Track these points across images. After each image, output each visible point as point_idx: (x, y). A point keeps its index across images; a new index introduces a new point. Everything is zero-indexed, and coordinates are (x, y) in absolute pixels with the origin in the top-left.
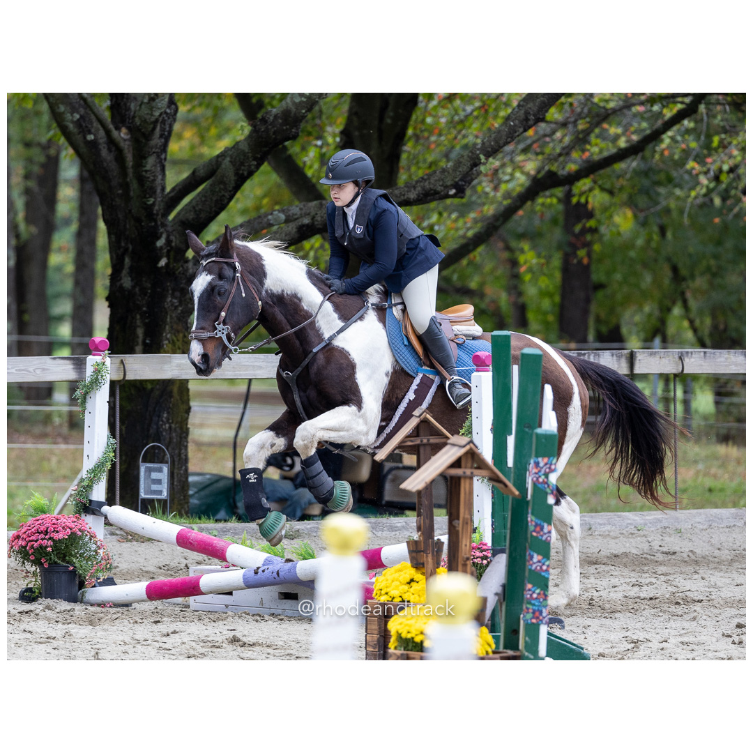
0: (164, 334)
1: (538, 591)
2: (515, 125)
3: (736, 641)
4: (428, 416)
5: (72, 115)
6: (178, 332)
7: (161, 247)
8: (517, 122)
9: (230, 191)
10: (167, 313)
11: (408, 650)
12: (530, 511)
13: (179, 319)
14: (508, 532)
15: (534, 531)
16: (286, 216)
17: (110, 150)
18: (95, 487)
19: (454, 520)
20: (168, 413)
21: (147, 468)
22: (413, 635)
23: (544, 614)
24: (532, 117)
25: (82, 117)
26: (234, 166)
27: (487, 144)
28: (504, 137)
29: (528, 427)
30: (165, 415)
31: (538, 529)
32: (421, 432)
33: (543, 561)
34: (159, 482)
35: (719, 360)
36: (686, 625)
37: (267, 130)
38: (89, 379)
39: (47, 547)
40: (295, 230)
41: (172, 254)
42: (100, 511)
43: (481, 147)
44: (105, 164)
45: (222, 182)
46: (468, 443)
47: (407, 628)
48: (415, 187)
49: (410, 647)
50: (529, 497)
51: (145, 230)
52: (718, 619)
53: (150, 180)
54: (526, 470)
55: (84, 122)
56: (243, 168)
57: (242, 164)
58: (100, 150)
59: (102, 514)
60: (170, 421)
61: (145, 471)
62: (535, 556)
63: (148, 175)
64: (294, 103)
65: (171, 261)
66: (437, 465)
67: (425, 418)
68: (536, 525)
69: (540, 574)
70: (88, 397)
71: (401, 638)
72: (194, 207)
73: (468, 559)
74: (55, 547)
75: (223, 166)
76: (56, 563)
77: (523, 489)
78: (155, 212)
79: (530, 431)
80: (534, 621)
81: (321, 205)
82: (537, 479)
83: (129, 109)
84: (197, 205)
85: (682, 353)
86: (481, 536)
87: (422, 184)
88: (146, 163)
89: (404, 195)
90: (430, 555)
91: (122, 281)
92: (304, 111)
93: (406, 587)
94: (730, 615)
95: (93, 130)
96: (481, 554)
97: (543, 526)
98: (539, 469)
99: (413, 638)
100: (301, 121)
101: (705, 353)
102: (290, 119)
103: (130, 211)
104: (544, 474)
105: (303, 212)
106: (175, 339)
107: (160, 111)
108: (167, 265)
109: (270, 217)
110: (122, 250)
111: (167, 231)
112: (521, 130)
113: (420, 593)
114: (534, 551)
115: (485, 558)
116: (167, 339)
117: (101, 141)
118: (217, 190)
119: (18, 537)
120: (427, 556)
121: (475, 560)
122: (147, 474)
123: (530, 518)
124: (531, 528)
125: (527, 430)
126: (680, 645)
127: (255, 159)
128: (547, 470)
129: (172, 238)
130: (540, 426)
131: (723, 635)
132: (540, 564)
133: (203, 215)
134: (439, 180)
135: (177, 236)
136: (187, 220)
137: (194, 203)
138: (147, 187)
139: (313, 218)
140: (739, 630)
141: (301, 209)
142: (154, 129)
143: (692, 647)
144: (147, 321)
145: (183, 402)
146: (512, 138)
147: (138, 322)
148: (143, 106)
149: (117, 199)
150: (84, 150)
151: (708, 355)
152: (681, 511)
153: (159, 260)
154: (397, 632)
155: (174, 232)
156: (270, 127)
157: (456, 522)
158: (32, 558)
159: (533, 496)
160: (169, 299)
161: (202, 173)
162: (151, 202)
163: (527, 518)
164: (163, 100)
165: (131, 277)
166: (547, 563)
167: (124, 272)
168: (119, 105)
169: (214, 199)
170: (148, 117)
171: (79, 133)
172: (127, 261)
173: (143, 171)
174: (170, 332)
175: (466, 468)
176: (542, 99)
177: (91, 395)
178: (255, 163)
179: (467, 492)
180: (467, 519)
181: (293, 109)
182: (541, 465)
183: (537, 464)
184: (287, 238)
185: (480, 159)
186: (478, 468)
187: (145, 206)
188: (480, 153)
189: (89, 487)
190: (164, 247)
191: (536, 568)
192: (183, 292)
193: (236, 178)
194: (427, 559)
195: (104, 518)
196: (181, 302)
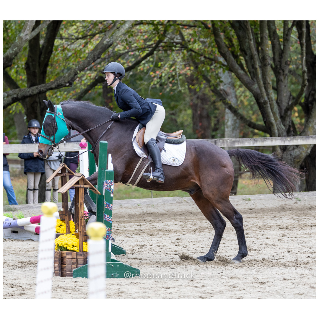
1: (108, 228)
2: (90, 60)
3: (177, 244)
8: (91, 59)
12: (104, 199)
15: (106, 207)
16: (7, 94)
23: (110, 237)
24: (96, 57)
27: (80, 67)
28: (86, 64)
29: (103, 169)
31: (107, 206)
32: (63, 172)
36: (158, 239)
40: (11, 99)
43: (78, 68)
46: (82, 175)
47: (61, 243)
48: (54, 83)
49: (62, 250)
50: (104, 194)
52: (169, 237)
54: (103, 184)
62: (107, 215)
64: (10, 53)
66: (70, 183)
67: (64, 166)
68: (107, 204)
69: (109, 222)
71: (59, 246)
73: (82, 217)
77: (102, 192)
79: (104, 171)
80: (107, 239)
81: (20, 90)
82: (107, 188)
87: (57, 82)
90: (67, 216)
92: (13, 56)
93: (59, 228)
94: (173, 235)
97: (109, 205)
99: (63, 246)
100: (13, 60)
102: (9, 59)
104: (109, 186)
105: (14, 92)
112: (92, 61)
113: (64, 230)
115: (86, 217)
123: (105, 202)
124: (105, 205)
126: (157, 246)
128: (110, 184)
130: (107, 169)
131: (172, 242)
132: (108, 218)
134: (63, 80)
139: (17, 95)
140: (178, 241)
141: (13, 92)
143: (161, 247)
146: (89, 64)
152: (153, 198)
154: (57, 244)
157: (77, 204)
163: (103, 202)
166: (111, 218)
175: (81, 184)
176: (100, 50)
179: (82, 192)
181: (10, 56)
182: (108, 183)
183: (107, 182)
184: (8, 102)
185: (77, 72)
186: (85, 184)
188: (78, 70)
191: (107, 220)
194: (66, 218)
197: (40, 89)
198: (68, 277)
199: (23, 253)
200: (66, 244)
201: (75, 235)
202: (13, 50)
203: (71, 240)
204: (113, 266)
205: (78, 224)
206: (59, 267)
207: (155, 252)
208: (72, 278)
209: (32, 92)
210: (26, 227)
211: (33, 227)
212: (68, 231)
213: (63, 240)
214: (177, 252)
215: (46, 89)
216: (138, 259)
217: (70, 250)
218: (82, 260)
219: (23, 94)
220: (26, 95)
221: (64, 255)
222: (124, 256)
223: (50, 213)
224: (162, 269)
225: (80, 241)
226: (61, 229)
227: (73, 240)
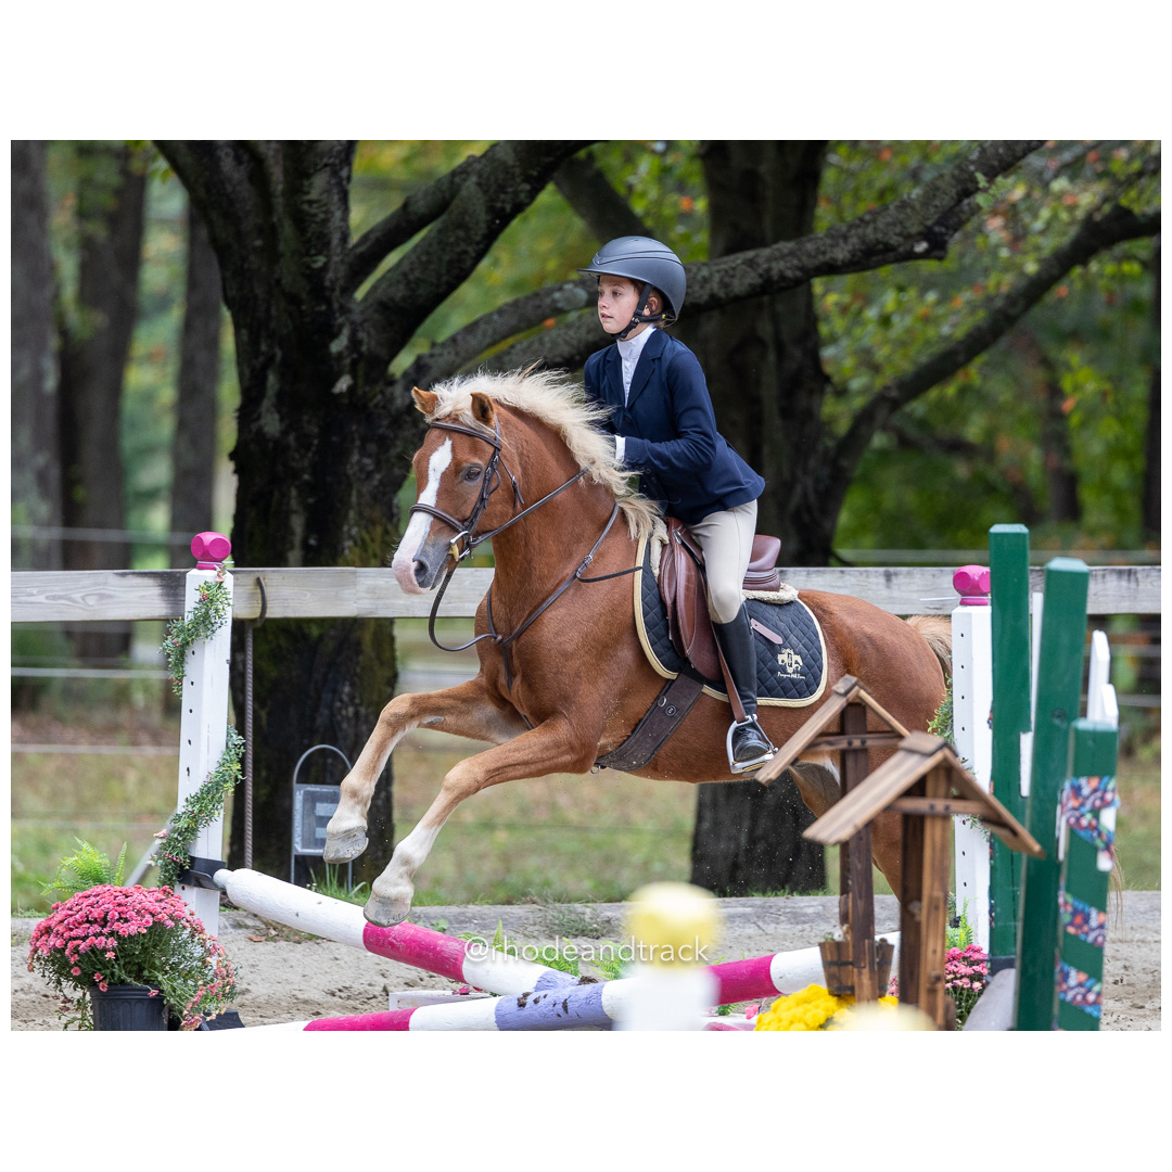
0: (345, 528)
4: (863, 693)
6: (373, 523)
7: (340, 355)
9: (478, 243)
10: (350, 485)
12: (1063, 883)
13: (375, 498)
14: (1020, 925)
15: (1071, 924)
16: (589, 293)
17: (238, 160)
18: (202, 832)
19: (911, 901)
20: (353, 685)
21: (307, 794)
26: (485, 192)
27: (990, 151)
29: (1059, 717)
30: (347, 689)
31: (1079, 920)
32: (849, 726)
33: (1088, 984)
38: (191, 616)
39: (105, 950)
41: (361, 367)
42: (211, 880)
43: (979, 158)
44: (229, 189)
45: (461, 225)
46: (940, 748)
48: (845, 238)
50: (1061, 856)
51: (307, 320)
53: (318, 219)
54: (1054, 801)
56: (502, 196)
57: (502, 188)
58: (219, 159)
59: (215, 886)
60: (357, 701)
61: (304, 801)
62: (1073, 973)
63: (313, 211)
65: (360, 381)
67: (858, 697)
68: (1075, 912)
69: (1082, 1011)
70: (188, 652)
73: (938, 979)
74: (122, 951)
75: (464, 193)
76: (123, 982)
77: (1049, 841)
78: (327, 284)
79: (1064, 726)
82: (1078, 820)
84: (412, 270)
86: (968, 934)
87: (860, 231)
88: (311, 185)
89: (824, 253)
90: (866, 972)
91: (262, 422)
96: (969, 971)
97: (1089, 915)
98: (1081, 800)
103: (278, 282)
104: (1090, 812)
106: (367, 537)
108: (351, 389)
109: (557, 295)
110: (261, 359)
111: (352, 323)
114: (1071, 964)
115: (978, 977)
116: (351, 537)
118: (452, 240)
119: (47, 931)
120: (860, 974)
121: (958, 982)
122: (308, 805)
123: (1063, 897)
124: (1065, 917)
125: (1057, 722)
127: (527, 179)
128: (1098, 803)
129: (362, 335)
130: (1084, 713)
132: (1082, 990)
133: (422, 291)
134: (894, 224)
135: (372, 331)
136: (392, 300)
137: (406, 267)
138: (311, 233)
144: (311, 500)
145: (382, 664)
147: (294, 504)
149: (252, 258)
150: (186, 158)
153: (336, 379)
155: (366, 325)
157: (914, 907)
158: (76, 972)
159: (1069, 853)
160: (355, 457)
161: (421, 206)
162: (319, 264)
163: (1057, 897)
165: (279, 412)
167: (267, 403)
169: (446, 258)
172: (272, 380)
173: (303, 202)
174: (357, 524)
175: (935, 796)
177: (195, 647)
178: (527, 187)
180: (938, 899)
182: (1086, 791)
183: (1077, 791)
184: (591, 338)
185: (976, 182)
186: (961, 797)
187: (308, 272)
188: (977, 170)
189: (190, 832)
190: (346, 353)
191: (1075, 997)
192: (384, 443)
193: (489, 218)
194: (860, 979)
195: (218, 893)
196: (378, 464)
197: (769, 270)
209: (725, 285)
215: (802, 269)
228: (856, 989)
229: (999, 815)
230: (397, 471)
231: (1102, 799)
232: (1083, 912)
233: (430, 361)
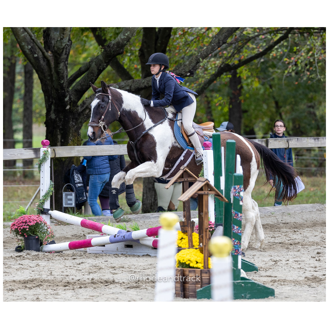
0: (69, 138)
1: (237, 241)
2: (214, 45)
3: (318, 259)
4: (187, 169)
5: (28, 46)
6: (75, 136)
7: (67, 101)
8: (215, 44)
9: (95, 77)
10: (70, 128)
11: (183, 268)
12: (232, 208)
13: (75, 131)
14: (223, 217)
15: (235, 216)
16: (119, 86)
17: (44, 61)
18: (46, 203)
21: (65, 194)
22: (185, 261)
23: (240, 251)
24: (221, 42)
25: (32, 47)
26: (97, 66)
27: (203, 54)
28: (210, 51)
29: (230, 173)
31: (236, 215)
32: (184, 176)
33: (239, 229)
34: (71, 200)
35: (303, 142)
36: (296, 253)
37: (110, 51)
38: (42, 158)
39: (26, 229)
41: (72, 104)
42: (48, 213)
43: (200, 55)
44: (42, 67)
45: (92, 73)
46: (206, 180)
47: (183, 259)
49: (184, 267)
50: (232, 202)
51: (60, 94)
52: (309, 251)
53: (62, 73)
54: (230, 191)
55: (33, 49)
56: (100, 66)
57: (100, 65)
58: (40, 61)
61: (65, 195)
62: (235, 226)
63: (61, 71)
64: (121, 39)
65: (72, 107)
66: (193, 190)
67: (186, 170)
68: (235, 214)
69: (238, 234)
70: (41, 165)
71: (180, 262)
72: (80, 84)
73: (207, 229)
74: (30, 229)
75: (92, 66)
76: (30, 235)
77: (230, 199)
78: (64, 86)
79: (231, 175)
80: (236, 254)
81: (134, 81)
82: (235, 194)
83: (52, 43)
84: (82, 83)
85: (288, 139)
87: (176, 71)
88: (60, 66)
90: (189, 228)
91: (51, 116)
92: (125, 42)
93: (180, 241)
94: (313, 249)
95: (37, 53)
97: (238, 214)
98: (236, 190)
99: (185, 263)
100: (124, 46)
101: (298, 139)
102: (120, 45)
103: (54, 86)
104: (238, 192)
105: (126, 84)
106: (74, 139)
107: (65, 44)
108: (70, 108)
110: (50, 102)
111: (69, 94)
112: (217, 47)
113: (186, 244)
114: (235, 225)
115: (211, 228)
116: (71, 139)
117: (40, 57)
118: (90, 76)
119: (14, 225)
120: (188, 228)
122: (66, 196)
124: (233, 215)
125: (230, 174)
126: (294, 262)
127: (105, 63)
128: (239, 191)
129: (72, 97)
130: (235, 172)
131: (312, 257)
132: (237, 230)
133: (84, 87)
134: (183, 69)
135: (74, 96)
136: (78, 89)
137: (80, 82)
138: (60, 76)
139: (130, 87)
140: (318, 255)
141: (125, 83)
142: (63, 51)
143: (299, 262)
144: (62, 132)
146: (213, 51)
147: (58, 133)
148: (58, 42)
149: (48, 81)
150: (33, 61)
151: (299, 140)
152: (290, 206)
153: (67, 106)
154: (179, 260)
155: (72, 95)
156: (111, 49)
157: (201, 214)
158: (20, 233)
159: (234, 201)
160: (71, 123)
161: (83, 69)
162: (62, 82)
163: (231, 211)
164: (66, 39)
165: (55, 114)
166: (240, 229)
167: (52, 112)
168: (47, 41)
170: (60, 46)
171: (31, 54)
172: (53, 107)
173: (58, 69)
174: (72, 137)
175: (205, 190)
176: (225, 34)
177: (43, 164)
178: (106, 64)
179: (206, 201)
180: (207, 212)
181: (121, 41)
182: (237, 188)
183: (235, 188)
185: (200, 60)
186: (210, 190)
187: (60, 84)
188: (200, 58)
189: (43, 203)
190: (68, 101)
191: (236, 232)
192: (77, 119)
193: (98, 71)
194: (188, 229)
195: (50, 216)
196: (76, 124)
198: (191, 298)
199: (139, 270)
200: (189, 260)
201: (198, 250)
202: (124, 35)
203: (194, 256)
204: (243, 285)
205: (202, 237)
206: (181, 286)
207: (292, 269)
208: (196, 299)
209: (147, 83)
210: (142, 240)
211: (150, 240)
212: (190, 245)
213: (185, 256)
214: (318, 269)
216: (272, 277)
217: (193, 268)
218: (208, 279)
219: (137, 85)
220: (140, 87)
221: (187, 273)
222: (256, 273)
223: (170, 226)
224: (301, 289)
225: (204, 256)
226: (182, 242)
227: (196, 255)
228: (188, 232)
229: (219, 194)
230: (80, 125)
231: (240, 190)
232: (237, 214)
233: (86, 102)
